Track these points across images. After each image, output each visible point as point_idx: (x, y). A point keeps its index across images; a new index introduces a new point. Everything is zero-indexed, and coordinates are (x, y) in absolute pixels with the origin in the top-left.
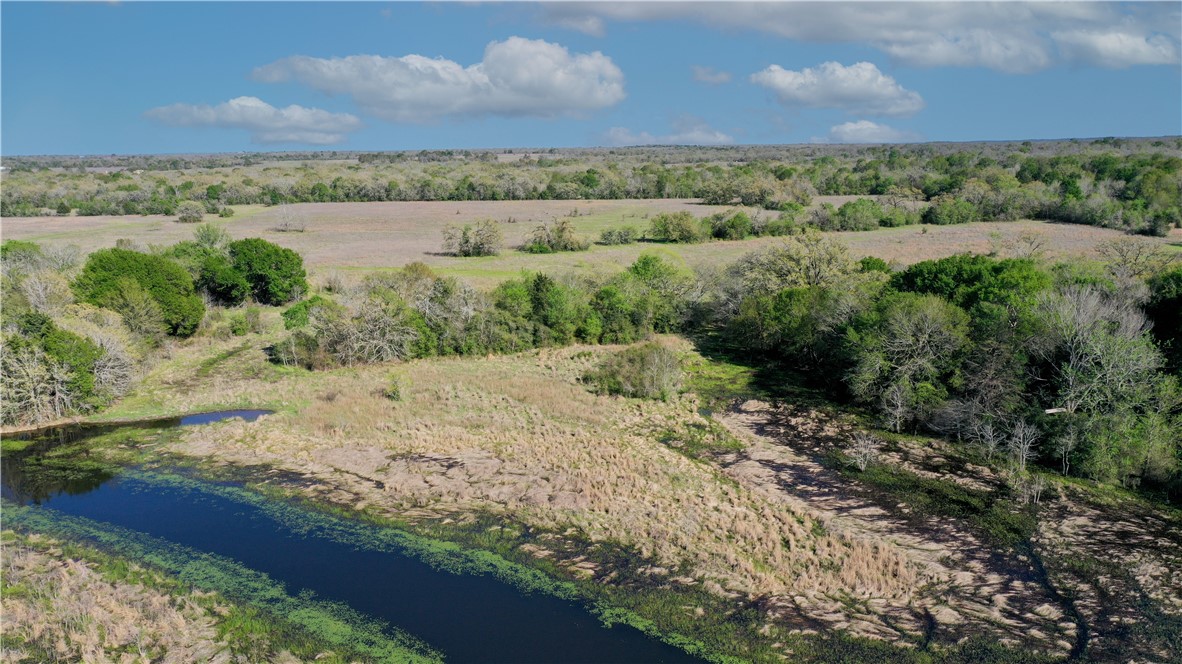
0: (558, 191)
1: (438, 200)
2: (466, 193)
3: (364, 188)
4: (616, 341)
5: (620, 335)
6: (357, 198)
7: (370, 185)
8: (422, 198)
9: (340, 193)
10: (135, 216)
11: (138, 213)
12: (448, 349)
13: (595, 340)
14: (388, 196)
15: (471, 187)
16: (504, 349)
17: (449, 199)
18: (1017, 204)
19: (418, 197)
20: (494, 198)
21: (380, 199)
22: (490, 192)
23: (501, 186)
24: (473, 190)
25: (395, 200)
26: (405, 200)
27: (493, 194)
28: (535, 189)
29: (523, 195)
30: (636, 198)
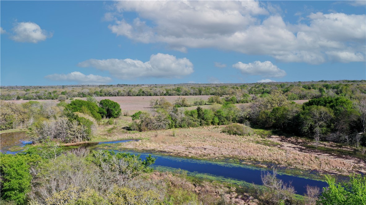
0: (170, 93)
1: (134, 96)
2: (142, 94)
3: (110, 92)
4: (223, 124)
5: (224, 123)
6: (108, 95)
7: (112, 92)
8: (128, 96)
9: (103, 94)
10: (42, 100)
11: (43, 99)
12: (178, 126)
13: (217, 124)
14: (118, 94)
15: (143, 92)
16: (193, 126)
17: (137, 96)
18: (309, 95)
19: (127, 95)
20: (150, 95)
21: (115, 96)
22: (149, 94)
23: (152, 92)
24: (144, 93)
25: (120, 96)
26: (123, 96)
27: (150, 94)
28: (163, 93)
29: (159, 94)
30: (193, 95)
